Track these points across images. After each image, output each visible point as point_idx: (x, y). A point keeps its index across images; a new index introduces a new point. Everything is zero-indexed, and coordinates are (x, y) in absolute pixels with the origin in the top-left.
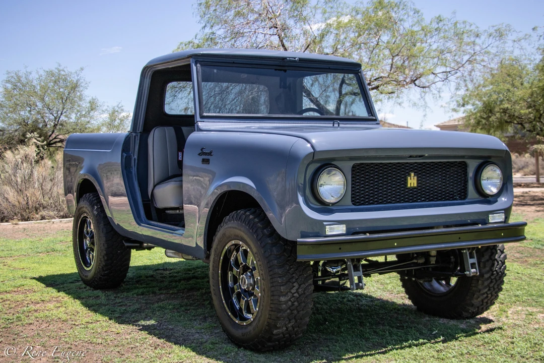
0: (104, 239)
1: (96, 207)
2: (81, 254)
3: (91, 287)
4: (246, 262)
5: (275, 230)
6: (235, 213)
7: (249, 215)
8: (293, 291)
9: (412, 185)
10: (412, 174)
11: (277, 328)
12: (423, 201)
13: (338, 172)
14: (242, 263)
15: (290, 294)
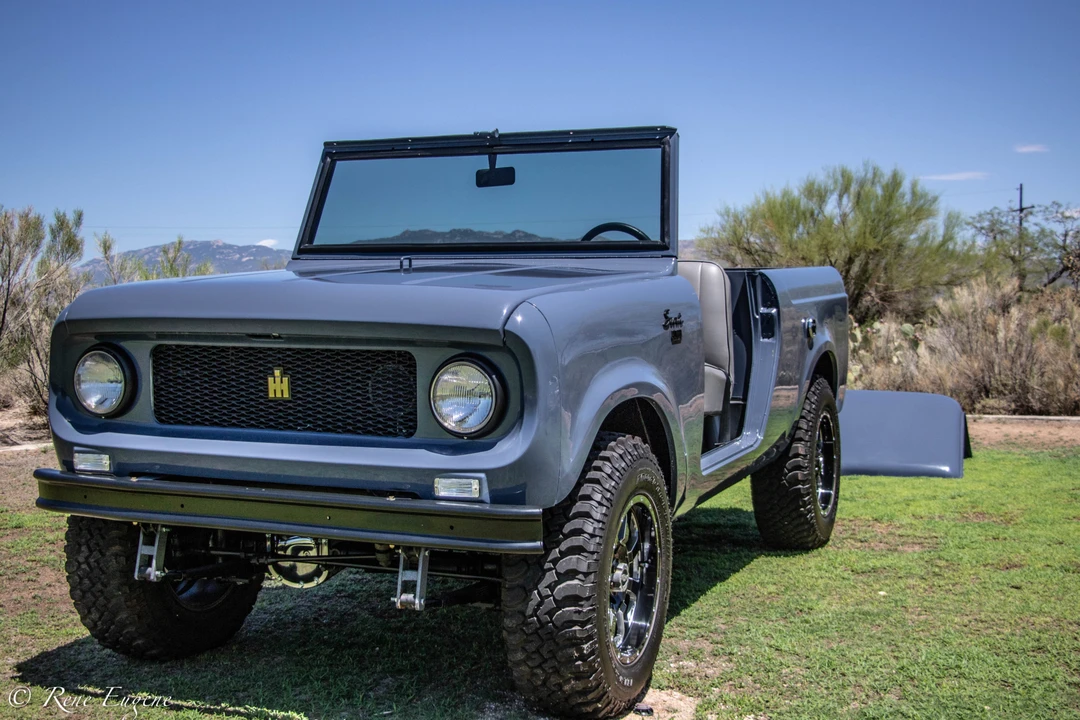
10: (278, 373)
12: (309, 429)
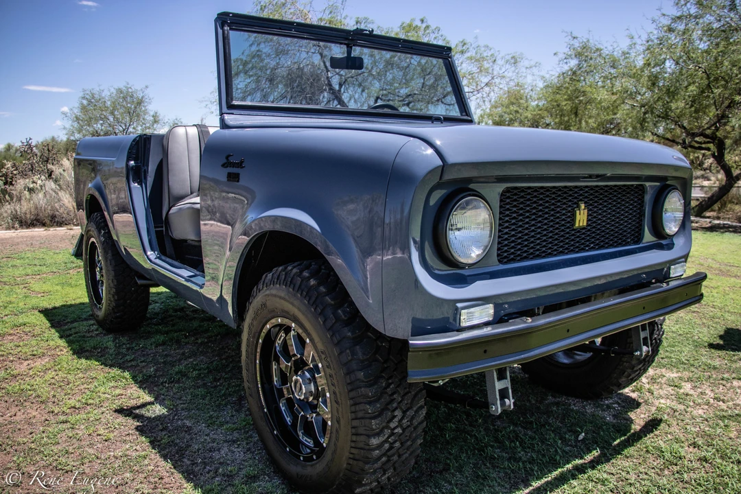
0: (113, 273)
1: (103, 232)
2: (93, 285)
3: (103, 329)
4: (302, 354)
5: (358, 311)
6: (282, 270)
7: (309, 278)
8: (392, 425)
9: (581, 224)
10: (583, 206)
11: (361, 485)
13: (482, 204)
14: (294, 355)
15: (387, 432)
